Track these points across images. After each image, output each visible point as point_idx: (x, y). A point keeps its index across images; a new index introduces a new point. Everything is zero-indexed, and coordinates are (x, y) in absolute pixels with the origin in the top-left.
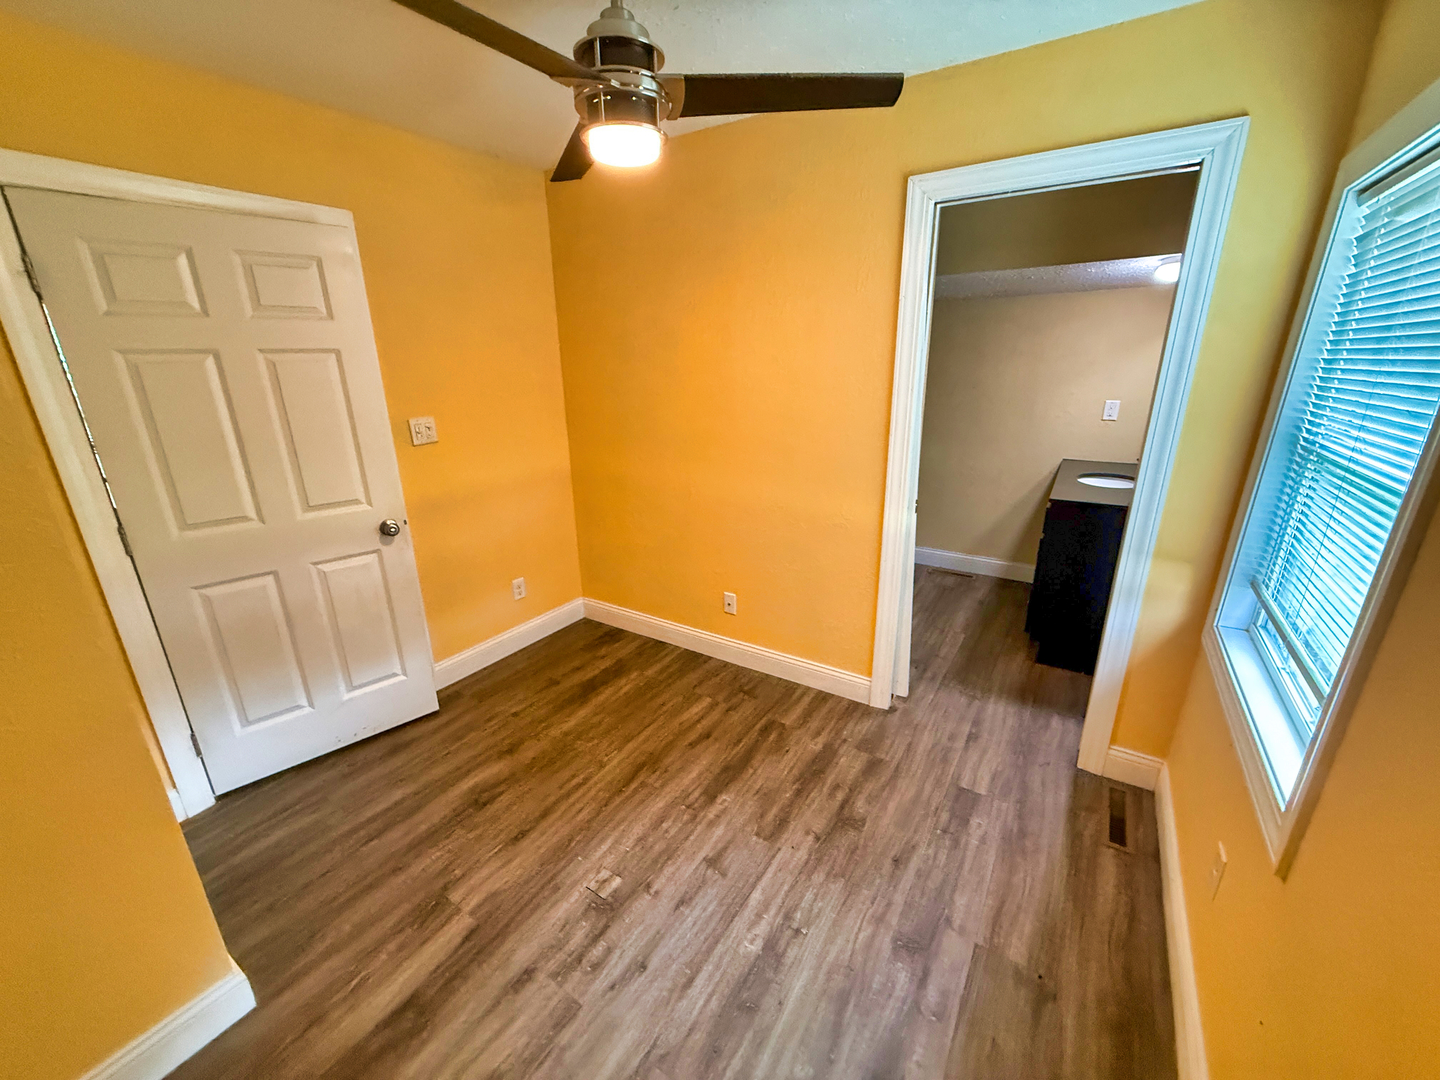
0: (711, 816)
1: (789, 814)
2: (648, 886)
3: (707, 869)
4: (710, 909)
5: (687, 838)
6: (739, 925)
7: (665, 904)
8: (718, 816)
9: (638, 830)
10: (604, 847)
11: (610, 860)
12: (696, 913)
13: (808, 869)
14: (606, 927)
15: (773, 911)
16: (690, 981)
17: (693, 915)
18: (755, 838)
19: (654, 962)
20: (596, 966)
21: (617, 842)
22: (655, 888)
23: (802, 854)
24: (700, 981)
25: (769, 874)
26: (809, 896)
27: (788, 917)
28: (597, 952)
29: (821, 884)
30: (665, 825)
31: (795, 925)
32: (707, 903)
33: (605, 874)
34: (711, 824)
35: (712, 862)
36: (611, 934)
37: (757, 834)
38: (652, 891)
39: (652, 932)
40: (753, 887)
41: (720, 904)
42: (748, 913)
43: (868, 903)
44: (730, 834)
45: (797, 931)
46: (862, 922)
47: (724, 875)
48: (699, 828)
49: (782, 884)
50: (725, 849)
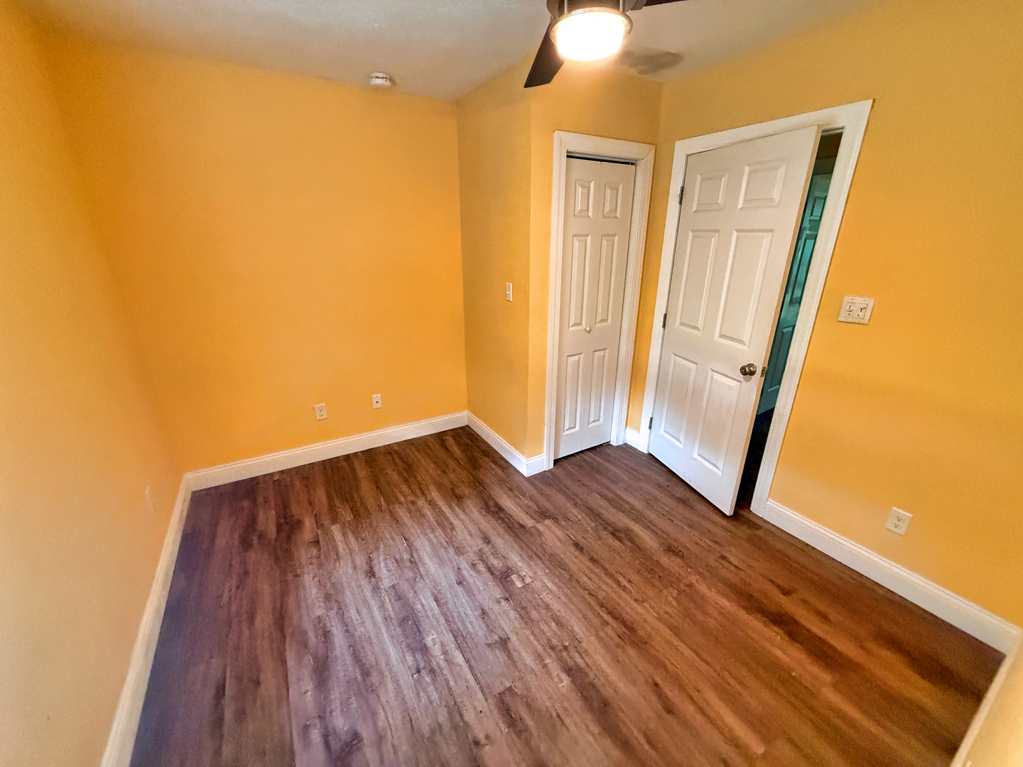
0: (548, 661)
1: (519, 733)
2: (506, 599)
3: (499, 636)
4: (469, 626)
5: (533, 633)
6: (448, 638)
7: (488, 604)
8: (545, 666)
9: (556, 606)
10: (550, 585)
11: (537, 584)
12: (472, 618)
13: (455, 710)
15: (442, 663)
16: (436, 600)
17: (472, 615)
18: (508, 685)
19: (459, 589)
20: (474, 566)
21: (551, 592)
22: (504, 603)
23: (470, 716)
24: (434, 604)
25: (470, 677)
26: (435, 696)
27: (432, 671)
28: (481, 567)
29: (436, 713)
30: (553, 625)
31: (423, 672)
32: (475, 627)
33: (528, 580)
34: (539, 658)
35: (504, 643)
36: (487, 575)
37: (510, 689)
38: (502, 600)
39: (476, 593)
40: (467, 661)
41: (468, 633)
42: (452, 646)
43: (396, 743)
44: (521, 667)
45: (419, 671)
46: (390, 724)
47: (489, 645)
48: (540, 648)
49: (456, 682)
50: (510, 656)
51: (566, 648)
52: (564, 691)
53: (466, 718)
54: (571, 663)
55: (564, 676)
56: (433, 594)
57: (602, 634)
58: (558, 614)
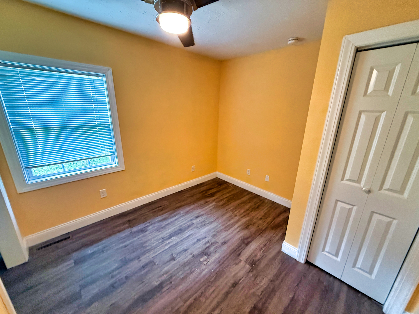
0: (165, 276)
1: (140, 269)
2: (193, 256)
3: (175, 257)
4: (179, 247)
5: (178, 269)
6: (174, 243)
7: (189, 251)
8: (163, 275)
9: (192, 277)
10: (204, 273)
11: (203, 267)
12: (183, 247)
13: (149, 251)
14: (206, 249)
15: (165, 243)
16: (190, 235)
17: (184, 247)
18: (156, 263)
19: (196, 240)
20: (208, 242)
21: (200, 273)
22: (191, 256)
23: (147, 255)
24: (188, 235)
25: (160, 251)
30: (182, 276)
33: (205, 263)
34: (167, 272)
35: (173, 259)
36: (204, 247)
37: (155, 264)
38: (192, 255)
39: (194, 246)
40: (166, 250)
41: (176, 248)
42: (171, 244)
44: (163, 267)
47: (172, 254)
48: (171, 272)
49: (159, 248)
50: (168, 262)
51: (171, 283)
52: (153, 283)
53: (147, 254)
54: (164, 285)
55: (159, 283)
56: (192, 234)
57: (179, 300)
58: (188, 278)
